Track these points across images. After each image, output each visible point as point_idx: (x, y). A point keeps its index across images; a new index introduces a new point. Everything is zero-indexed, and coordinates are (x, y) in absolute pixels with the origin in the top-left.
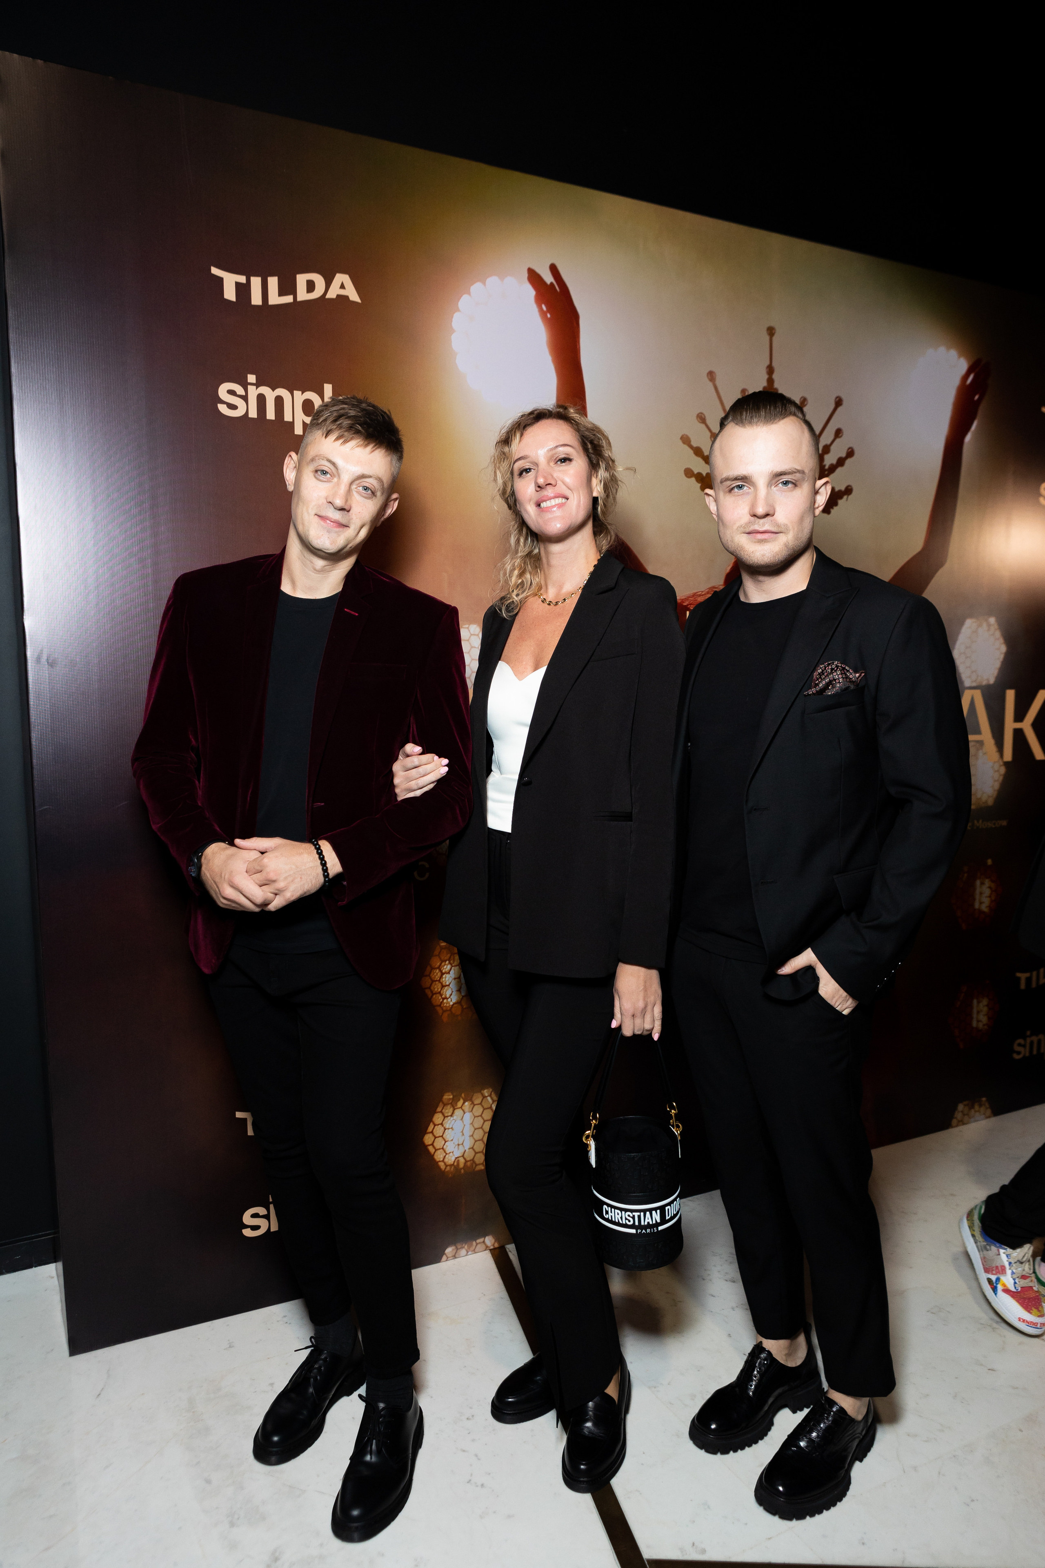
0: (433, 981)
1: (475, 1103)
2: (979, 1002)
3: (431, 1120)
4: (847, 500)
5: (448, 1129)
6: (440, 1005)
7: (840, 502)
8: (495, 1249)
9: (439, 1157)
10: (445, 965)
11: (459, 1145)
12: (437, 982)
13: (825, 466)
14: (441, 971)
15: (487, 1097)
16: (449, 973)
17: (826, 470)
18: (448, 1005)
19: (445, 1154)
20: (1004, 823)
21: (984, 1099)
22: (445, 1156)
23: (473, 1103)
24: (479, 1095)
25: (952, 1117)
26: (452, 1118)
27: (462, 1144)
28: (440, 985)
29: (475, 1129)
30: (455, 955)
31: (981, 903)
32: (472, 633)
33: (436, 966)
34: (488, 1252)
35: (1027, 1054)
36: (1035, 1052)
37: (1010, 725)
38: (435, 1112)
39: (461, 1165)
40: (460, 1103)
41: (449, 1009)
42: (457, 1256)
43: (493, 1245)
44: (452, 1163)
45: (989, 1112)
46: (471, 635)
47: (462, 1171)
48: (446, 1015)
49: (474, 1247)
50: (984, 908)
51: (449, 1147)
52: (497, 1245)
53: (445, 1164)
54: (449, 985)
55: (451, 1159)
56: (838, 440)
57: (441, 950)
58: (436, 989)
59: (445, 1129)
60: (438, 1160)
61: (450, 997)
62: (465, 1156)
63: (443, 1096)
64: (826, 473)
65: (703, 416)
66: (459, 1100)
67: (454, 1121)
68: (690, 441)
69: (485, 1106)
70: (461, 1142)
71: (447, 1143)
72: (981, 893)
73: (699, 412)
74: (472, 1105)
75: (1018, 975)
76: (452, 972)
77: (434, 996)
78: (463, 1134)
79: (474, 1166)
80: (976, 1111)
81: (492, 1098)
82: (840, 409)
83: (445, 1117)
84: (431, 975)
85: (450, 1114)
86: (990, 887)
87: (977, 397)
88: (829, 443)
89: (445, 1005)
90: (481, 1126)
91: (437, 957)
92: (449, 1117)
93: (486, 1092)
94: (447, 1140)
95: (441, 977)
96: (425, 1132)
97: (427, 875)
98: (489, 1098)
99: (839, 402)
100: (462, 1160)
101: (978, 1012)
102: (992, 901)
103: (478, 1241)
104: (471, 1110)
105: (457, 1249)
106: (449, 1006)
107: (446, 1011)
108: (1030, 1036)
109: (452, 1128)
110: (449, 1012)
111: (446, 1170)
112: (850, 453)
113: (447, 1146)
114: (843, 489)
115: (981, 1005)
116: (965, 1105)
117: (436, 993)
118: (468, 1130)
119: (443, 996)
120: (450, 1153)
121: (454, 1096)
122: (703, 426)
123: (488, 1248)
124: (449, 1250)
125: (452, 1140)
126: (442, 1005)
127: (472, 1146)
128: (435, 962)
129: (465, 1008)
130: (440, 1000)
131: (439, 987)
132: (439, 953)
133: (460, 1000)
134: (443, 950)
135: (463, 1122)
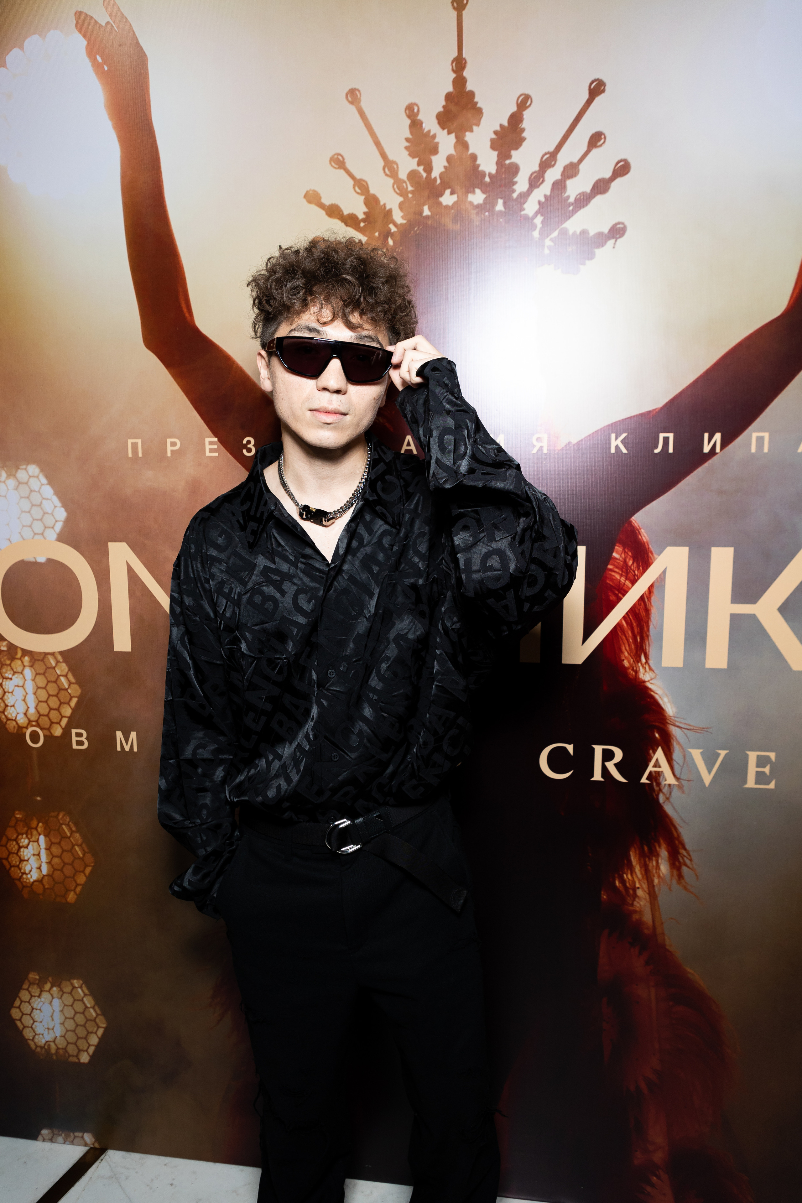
0: (10, 853)
1: (65, 990)
3: (17, 995)
5: (36, 1009)
8: (96, 1148)
9: (28, 1034)
10: (22, 838)
11: (49, 1029)
12: (15, 855)
13: (568, 197)
14: (18, 844)
15: (77, 988)
16: (27, 848)
17: (570, 204)
18: (28, 881)
19: (34, 1034)
22: (34, 1036)
23: (61, 990)
24: (68, 983)
26: (39, 1000)
29: (66, 1018)
30: (33, 830)
33: (13, 838)
38: (20, 988)
39: (53, 1050)
40: (48, 986)
41: (29, 885)
42: (54, 1140)
43: (93, 1144)
44: (43, 1045)
46: (30, 477)
47: (54, 1057)
48: (26, 891)
49: (72, 1138)
51: (39, 1028)
52: (99, 1145)
53: (35, 1043)
54: (27, 861)
55: (41, 1041)
56: (594, 151)
57: (17, 822)
58: (14, 862)
59: (33, 1009)
60: (27, 1037)
61: (29, 873)
62: (57, 1042)
63: (28, 974)
64: (571, 208)
65: (340, 158)
66: (46, 983)
67: (41, 1003)
68: (320, 198)
69: (77, 998)
70: (51, 1027)
71: (35, 1023)
73: (333, 153)
74: (61, 993)
76: (30, 847)
77: (13, 869)
78: (53, 1020)
79: (67, 1056)
81: (83, 991)
82: (598, 100)
83: (32, 996)
88: (575, 160)
89: (25, 880)
90: (72, 1016)
91: (13, 829)
92: (36, 997)
93: (76, 983)
94: (35, 1020)
95: (19, 850)
96: (12, 1006)
98: (80, 991)
99: (596, 90)
100: (53, 1046)
103: (76, 1134)
104: (60, 996)
105: (54, 1135)
106: (29, 883)
107: (26, 887)
109: (40, 1009)
110: (30, 889)
111: (37, 1051)
112: (621, 169)
113: (36, 1026)
114: (606, 230)
117: (14, 866)
118: (58, 1017)
119: (22, 871)
121: (40, 977)
122: (342, 172)
123: (89, 1145)
124: (46, 1133)
125: (41, 1022)
126: (22, 880)
127: (63, 1034)
128: (11, 833)
129: (47, 889)
130: (19, 874)
131: (17, 860)
132: (16, 824)
133: (41, 878)
134: (19, 822)
135: (52, 1007)
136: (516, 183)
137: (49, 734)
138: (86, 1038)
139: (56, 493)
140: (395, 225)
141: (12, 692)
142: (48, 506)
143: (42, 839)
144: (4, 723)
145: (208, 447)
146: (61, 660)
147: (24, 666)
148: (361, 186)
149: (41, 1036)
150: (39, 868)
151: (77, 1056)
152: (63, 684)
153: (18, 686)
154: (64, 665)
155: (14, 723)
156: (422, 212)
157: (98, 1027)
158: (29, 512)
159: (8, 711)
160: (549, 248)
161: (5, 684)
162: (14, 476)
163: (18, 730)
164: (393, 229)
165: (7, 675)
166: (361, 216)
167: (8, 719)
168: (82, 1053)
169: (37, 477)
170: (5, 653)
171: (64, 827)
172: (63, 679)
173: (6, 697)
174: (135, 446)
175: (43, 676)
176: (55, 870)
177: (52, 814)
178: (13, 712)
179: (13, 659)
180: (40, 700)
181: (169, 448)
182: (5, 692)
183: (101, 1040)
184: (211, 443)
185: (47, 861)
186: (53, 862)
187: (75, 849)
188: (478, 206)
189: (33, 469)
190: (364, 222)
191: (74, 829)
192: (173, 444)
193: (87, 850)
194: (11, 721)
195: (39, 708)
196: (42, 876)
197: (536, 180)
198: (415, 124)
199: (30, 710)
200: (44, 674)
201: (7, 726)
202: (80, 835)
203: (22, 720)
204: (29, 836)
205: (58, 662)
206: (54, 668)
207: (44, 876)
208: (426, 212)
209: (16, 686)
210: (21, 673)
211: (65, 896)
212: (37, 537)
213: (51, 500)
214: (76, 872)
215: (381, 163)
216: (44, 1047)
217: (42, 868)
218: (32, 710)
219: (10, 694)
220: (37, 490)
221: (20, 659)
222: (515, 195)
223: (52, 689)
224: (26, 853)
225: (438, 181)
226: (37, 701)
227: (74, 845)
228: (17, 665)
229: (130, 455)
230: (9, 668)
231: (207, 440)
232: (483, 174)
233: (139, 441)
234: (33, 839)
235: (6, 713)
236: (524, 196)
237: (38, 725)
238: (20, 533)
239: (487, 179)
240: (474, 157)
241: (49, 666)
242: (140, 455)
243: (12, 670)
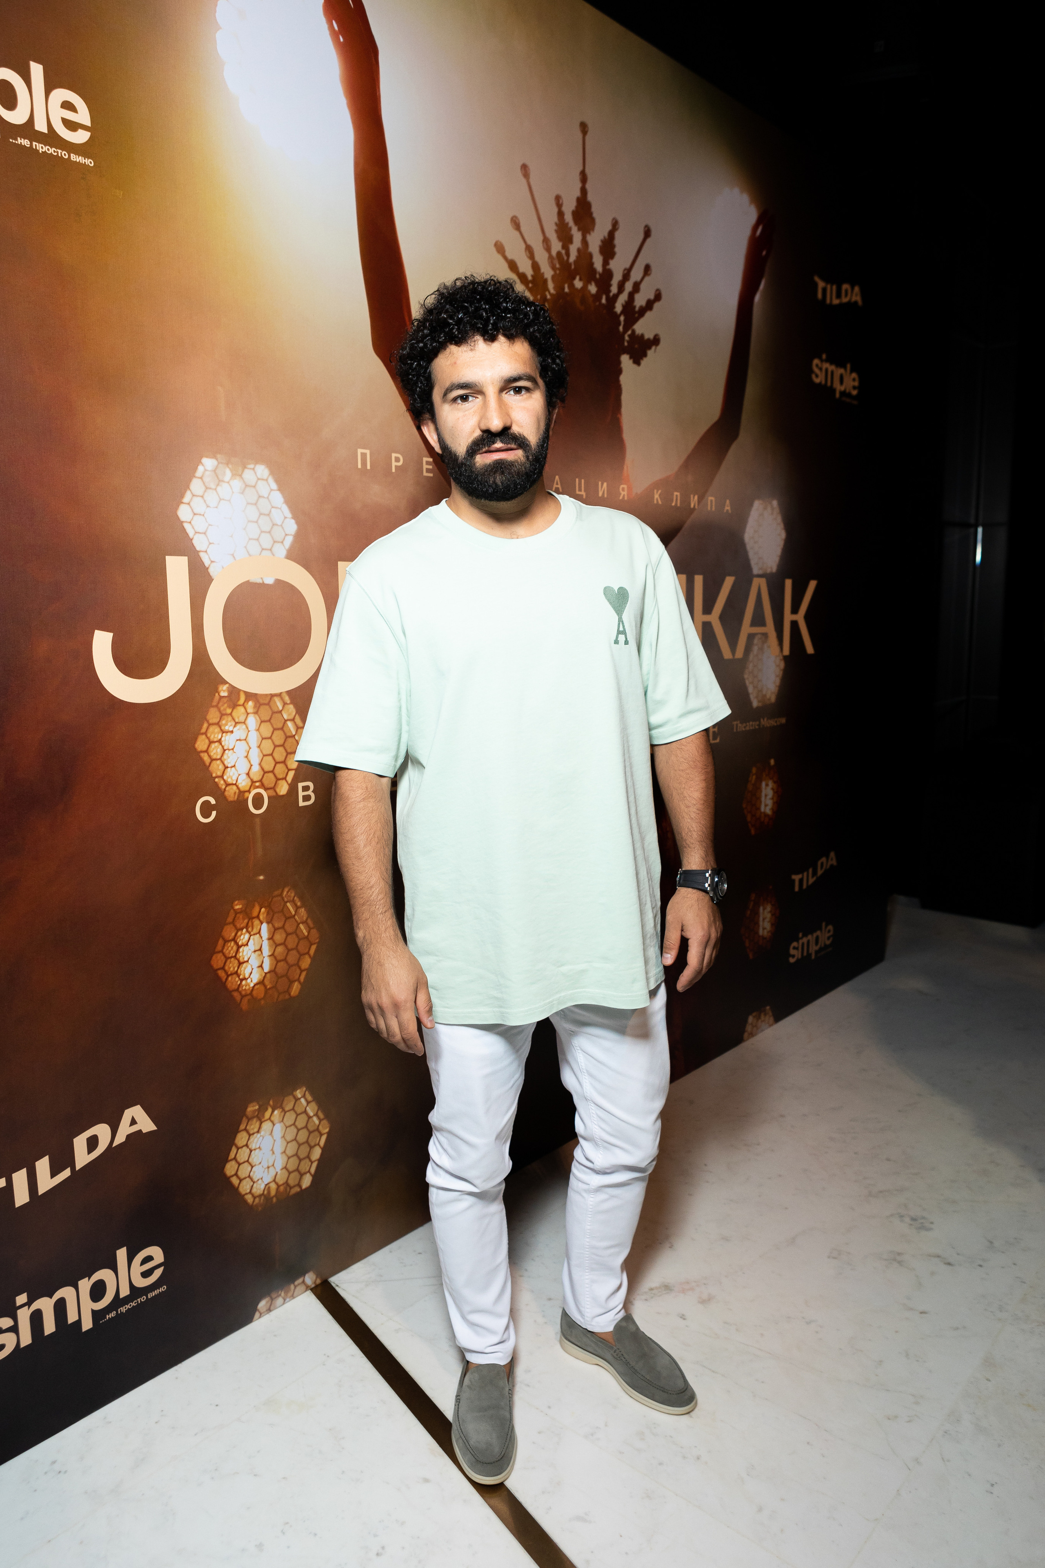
0: (227, 958)
1: (287, 1109)
2: (764, 909)
3: (232, 1144)
4: (655, 351)
5: (255, 1150)
6: (237, 990)
7: (650, 353)
8: (317, 1286)
9: (245, 1188)
10: (242, 934)
11: (268, 1167)
12: (233, 959)
13: (635, 307)
15: (300, 1099)
16: (247, 945)
17: (636, 312)
18: (247, 987)
19: (252, 1183)
20: (783, 721)
21: (768, 1008)
22: (252, 1186)
23: (283, 1110)
24: (291, 1097)
25: (744, 1031)
26: (259, 1135)
27: (273, 1165)
28: (237, 961)
29: (288, 1143)
30: (254, 920)
31: (766, 805)
32: (259, 477)
33: (231, 938)
34: (309, 1293)
35: (800, 957)
36: (805, 954)
37: (788, 617)
38: (236, 1131)
39: (273, 1193)
40: (267, 1114)
41: (249, 992)
42: (272, 1308)
43: (315, 1282)
44: (262, 1192)
45: (772, 1020)
46: (259, 479)
47: (274, 1200)
48: (245, 1000)
49: (292, 1290)
50: (768, 811)
51: (257, 1173)
52: (318, 1281)
53: (253, 1195)
54: (248, 961)
55: (259, 1188)
57: (236, 915)
58: (232, 969)
59: (251, 1151)
60: (243, 1193)
61: (249, 977)
62: (277, 1180)
63: (246, 1108)
64: (637, 315)
65: (517, 221)
66: (267, 1109)
67: (261, 1138)
68: (505, 251)
69: (299, 1111)
70: (271, 1164)
71: (254, 1168)
72: (766, 796)
74: (283, 1114)
75: (794, 877)
76: (251, 942)
77: (230, 978)
78: (273, 1153)
79: (288, 1189)
80: (762, 1021)
81: (306, 1100)
82: (649, 241)
83: (250, 1135)
84: (224, 950)
85: (256, 1130)
86: (772, 789)
87: (764, 253)
88: (639, 279)
89: (244, 988)
90: (294, 1138)
91: (231, 926)
92: (255, 1135)
93: (298, 1093)
94: (253, 1165)
95: (237, 951)
96: (226, 1161)
97: (214, 813)
98: (303, 1100)
99: (647, 233)
100: (273, 1186)
101: (764, 919)
102: (774, 803)
103: (296, 1283)
104: (281, 1120)
105: (272, 1300)
106: (249, 989)
107: (246, 995)
108: (802, 938)
109: (259, 1148)
110: (249, 997)
111: (255, 1203)
112: (658, 297)
113: (254, 1172)
114: (652, 337)
115: (766, 911)
116: (754, 1017)
117: (232, 974)
118: (279, 1146)
119: (241, 977)
120: (258, 1180)
121: (260, 1106)
122: (517, 233)
123: (309, 1288)
124: (262, 1304)
125: (260, 1163)
126: (240, 989)
127: (284, 1165)
128: (229, 932)
129: (270, 989)
130: (238, 982)
131: (235, 965)
132: (234, 919)
133: (262, 979)
134: (238, 915)
135: (273, 1137)
136: (610, 285)
137: (274, 794)
138: (308, 1157)
139: (287, 502)
140: (549, 292)
141: (233, 749)
142: (277, 516)
143: (265, 927)
144: (223, 790)
145: (425, 467)
146: (288, 702)
147: (248, 714)
148: (529, 250)
149: (260, 1181)
150: (261, 966)
151: (299, 1185)
152: (290, 729)
153: (240, 740)
154: (291, 706)
155: (234, 787)
156: (564, 289)
157: (321, 1135)
158: (257, 522)
159: (228, 774)
160: (628, 342)
161: (225, 740)
162: (241, 476)
163: (239, 796)
164: (549, 297)
165: (227, 728)
166: (530, 278)
167: (228, 785)
168: (304, 1177)
169: (267, 480)
170: (225, 700)
171: (288, 904)
172: (290, 724)
173: (225, 757)
174: (364, 455)
175: (269, 723)
176: (278, 961)
177: (276, 893)
178: (234, 774)
179: (234, 706)
180: (265, 753)
181: (394, 464)
182: (225, 750)
183: (324, 1150)
184: (428, 463)
185: (270, 954)
186: (276, 954)
187: (300, 928)
188: (593, 295)
189: (262, 470)
190: (532, 283)
191: (299, 904)
192: (397, 460)
193: (311, 925)
194: (231, 787)
195: (263, 764)
196: (264, 974)
197: (621, 287)
198: (561, 214)
199: (253, 767)
200: (269, 721)
201: (226, 793)
202: (305, 910)
203: (244, 783)
204: (250, 929)
205: (285, 704)
206: (280, 712)
207: (266, 973)
208: (567, 290)
209: (237, 740)
210: (244, 723)
211: (288, 991)
212: (264, 552)
213: (280, 509)
214: (301, 955)
215: (541, 238)
216: (263, 1194)
217: (264, 965)
218: (256, 768)
219: (231, 751)
220: (266, 496)
221: (243, 705)
222: (611, 294)
223: (279, 738)
224: (246, 953)
225: (573, 267)
226: (262, 756)
227: (299, 924)
228: (239, 713)
229: (360, 466)
230: (230, 718)
231: (425, 459)
232: (594, 271)
233: (368, 452)
234: (255, 931)
235: (225, 777)
236: (616, 297)
237: (262, 786)
238: (246, 547)
239: (598, 276)
240: (591, 256)
241: (276, 710)
242: (369, 467)
243: (234, 720)
